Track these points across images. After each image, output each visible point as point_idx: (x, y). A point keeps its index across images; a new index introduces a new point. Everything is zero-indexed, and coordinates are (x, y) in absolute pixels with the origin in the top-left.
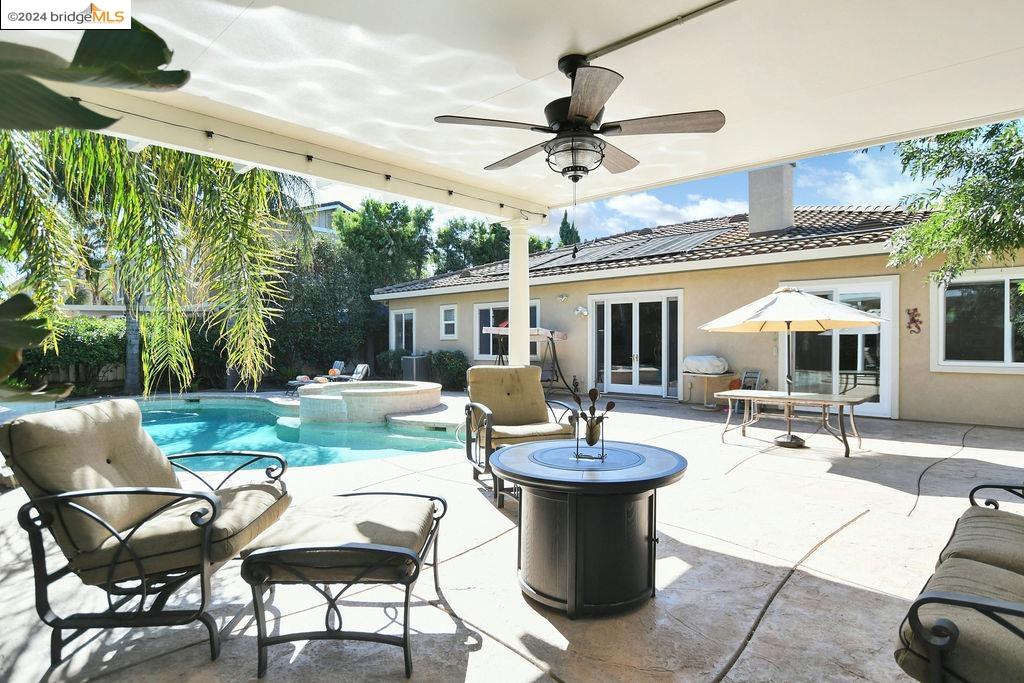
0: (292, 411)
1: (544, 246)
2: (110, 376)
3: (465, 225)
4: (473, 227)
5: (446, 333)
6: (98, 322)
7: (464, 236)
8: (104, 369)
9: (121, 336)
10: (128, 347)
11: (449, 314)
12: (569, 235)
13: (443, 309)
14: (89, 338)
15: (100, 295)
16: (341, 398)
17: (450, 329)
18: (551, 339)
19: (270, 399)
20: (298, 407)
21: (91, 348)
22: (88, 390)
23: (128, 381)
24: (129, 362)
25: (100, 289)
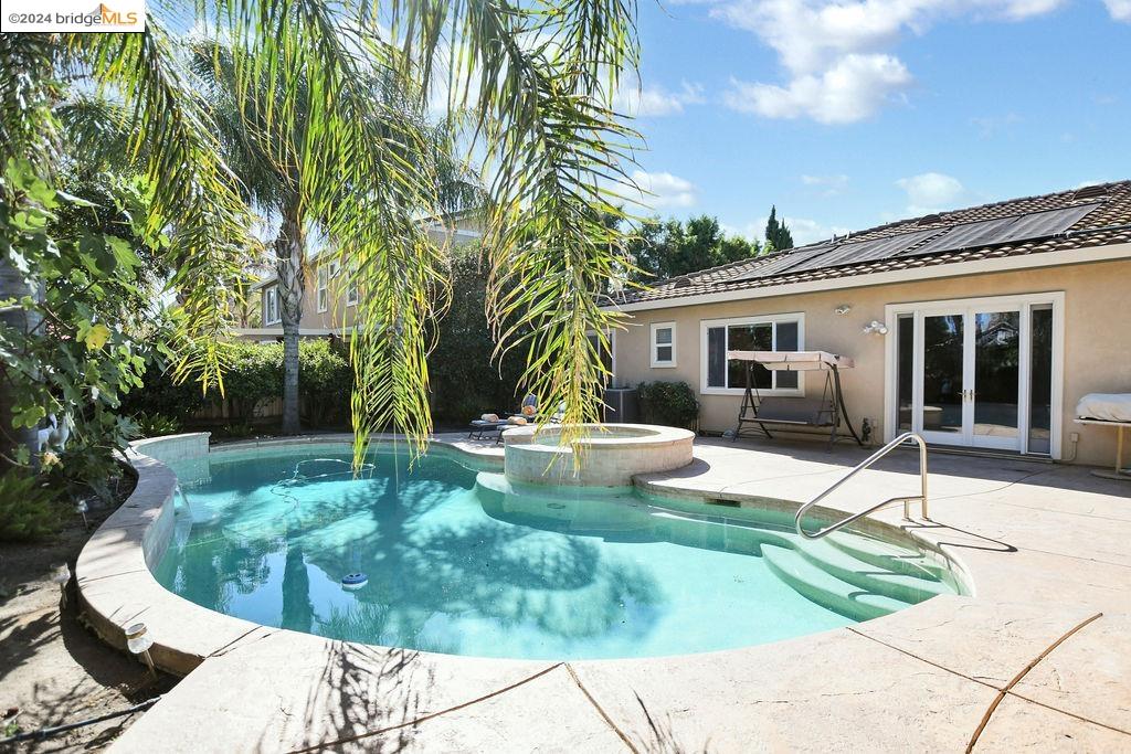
0: (494, 465)
1: (752, 251)
2: (266, 412)
3: (660, 226)
4: (670, 227)
5: (659, 359)
6: (251, 348)
7: (660, 239)
8: (259, 403)
9: (279, 364)
10: (287, 377)
11: (664, 335)
12: (779, 237)
13: (654, 328)
14: (244, 366)
15: (249, 320)
16: (570, 450)
17: (664, 354)
18: (834, 367)
19: (456, 445)
20: (502, 458)
21: (247, 379)
22: (244, 430)
23: (286, 418)
24: (287, 395)
25: (248, 313)
